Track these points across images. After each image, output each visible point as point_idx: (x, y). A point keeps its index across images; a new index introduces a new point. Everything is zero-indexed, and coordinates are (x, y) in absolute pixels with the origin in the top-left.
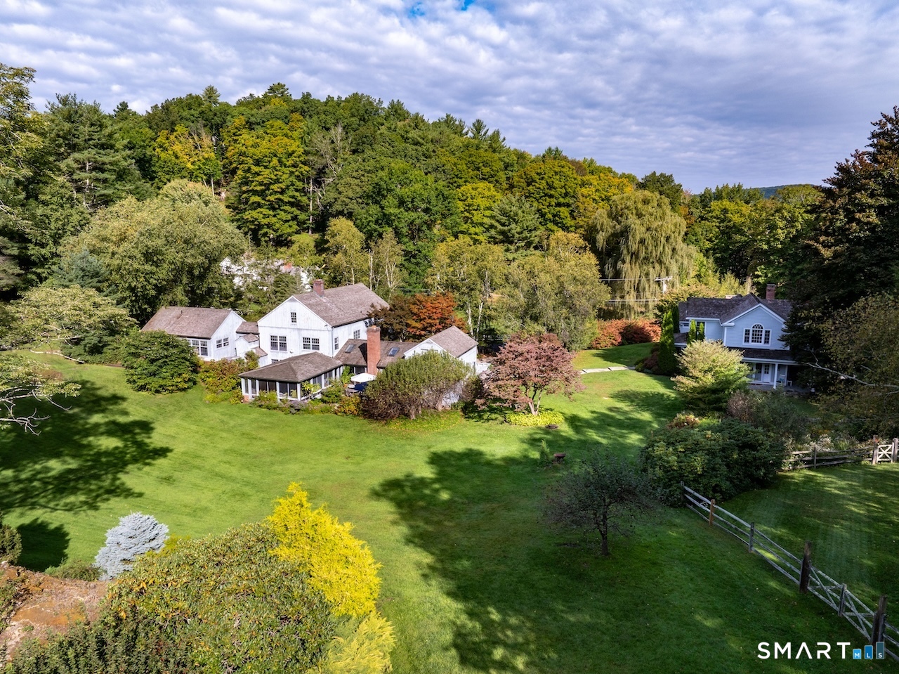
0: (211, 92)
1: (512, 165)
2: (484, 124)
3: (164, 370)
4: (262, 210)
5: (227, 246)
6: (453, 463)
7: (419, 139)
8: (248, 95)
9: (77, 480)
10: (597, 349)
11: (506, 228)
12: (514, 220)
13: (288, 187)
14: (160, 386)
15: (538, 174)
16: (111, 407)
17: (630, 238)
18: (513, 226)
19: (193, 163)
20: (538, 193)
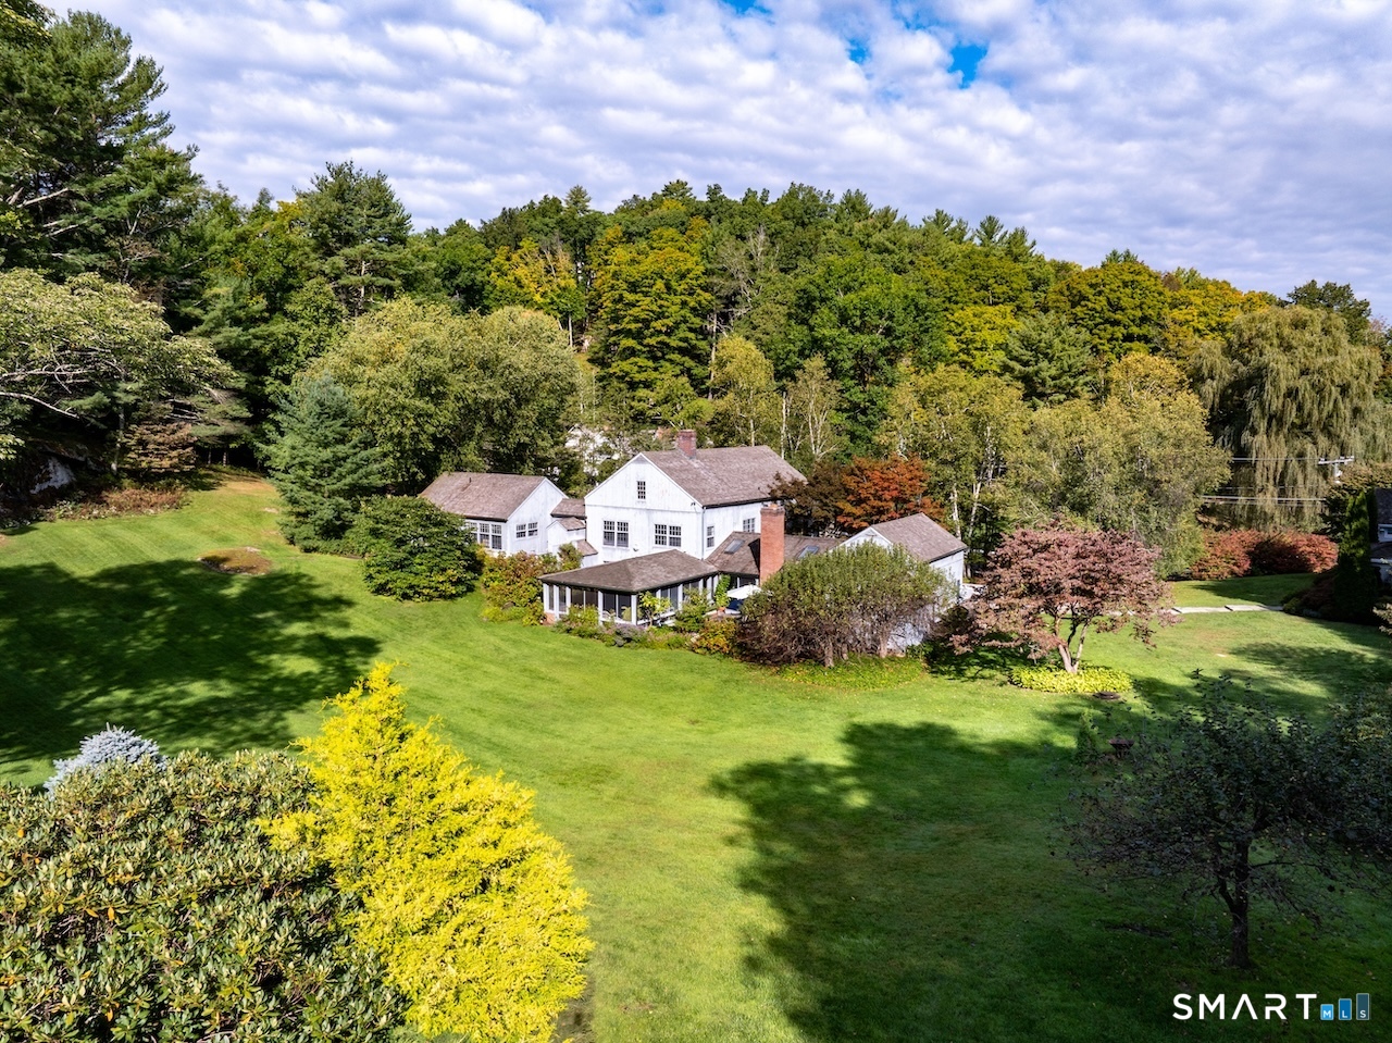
0: (578, 196)
1: (1046, 282)
2: (1000, 223)
3: (418, 561)
4: (636, 359)
5: (547, 377)
6: (892, 744)
7: (887, 243)
8: (631, 197)
9: (216, 715)
10: (1201, 579)
11: (1030, 369)
12: (1046, 355)
13: (677, 324)
14: (411, 587)
15: (1091, 286)
16: (326, 614)
17: (1268, 387)
18: (1044, 364)
19: (543, 295)
20: (1092, 318)
